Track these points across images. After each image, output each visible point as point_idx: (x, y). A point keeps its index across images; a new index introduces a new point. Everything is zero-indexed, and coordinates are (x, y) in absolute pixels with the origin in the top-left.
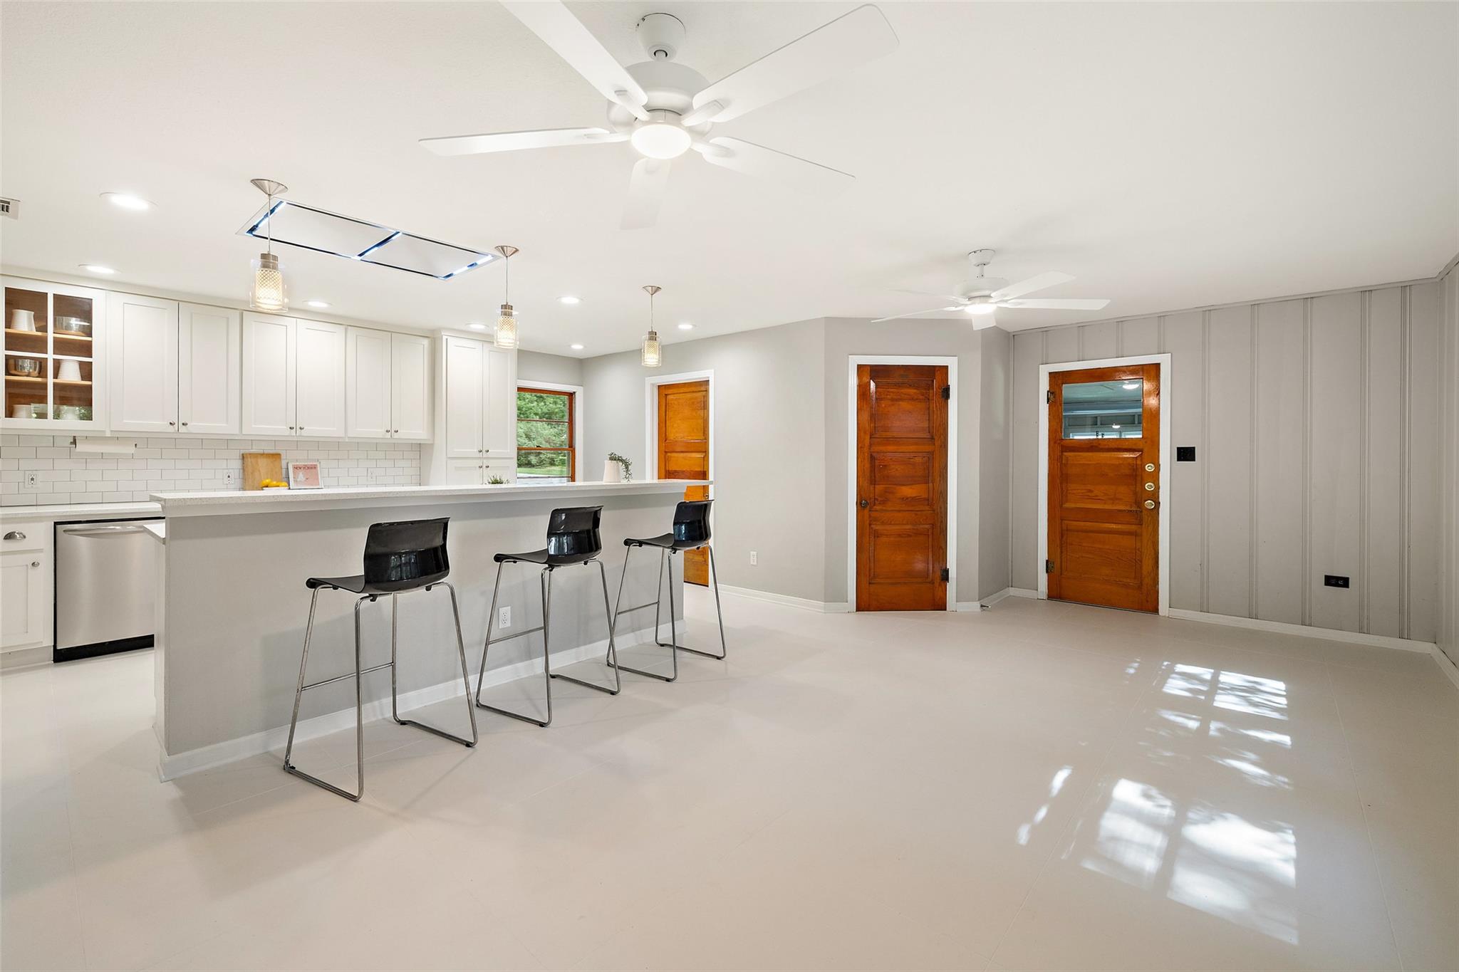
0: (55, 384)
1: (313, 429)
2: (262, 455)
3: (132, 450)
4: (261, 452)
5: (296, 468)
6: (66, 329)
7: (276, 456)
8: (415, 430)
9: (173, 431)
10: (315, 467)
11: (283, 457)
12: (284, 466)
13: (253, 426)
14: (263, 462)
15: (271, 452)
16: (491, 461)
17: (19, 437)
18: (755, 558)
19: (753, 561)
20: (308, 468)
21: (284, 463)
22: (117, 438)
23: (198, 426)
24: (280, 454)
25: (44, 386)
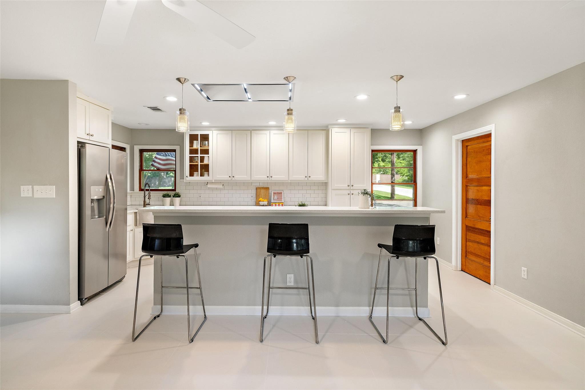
0: (200, 165)
1: (276, 177)
2: (263, 188)
3: (221, 186)
4: (263, 187)
5: (274, 193)
6: (205, 146)
7: (267, 189)
8: (319, 176)
9: (230, 179)
10: (281, 193)
11: (270, 188)
12: (270, 193)
13: (255, 176)
14: (263, 191)
15: (266, 187)
16: (355, 191)
17: (197, 183)
18: (526, 272)
19: (524, 275)
20: (279, 193)
21: (270, 191)
22: (217, 182)
23: (239, 177)
24: (269, 188)
25: (198, 165)
